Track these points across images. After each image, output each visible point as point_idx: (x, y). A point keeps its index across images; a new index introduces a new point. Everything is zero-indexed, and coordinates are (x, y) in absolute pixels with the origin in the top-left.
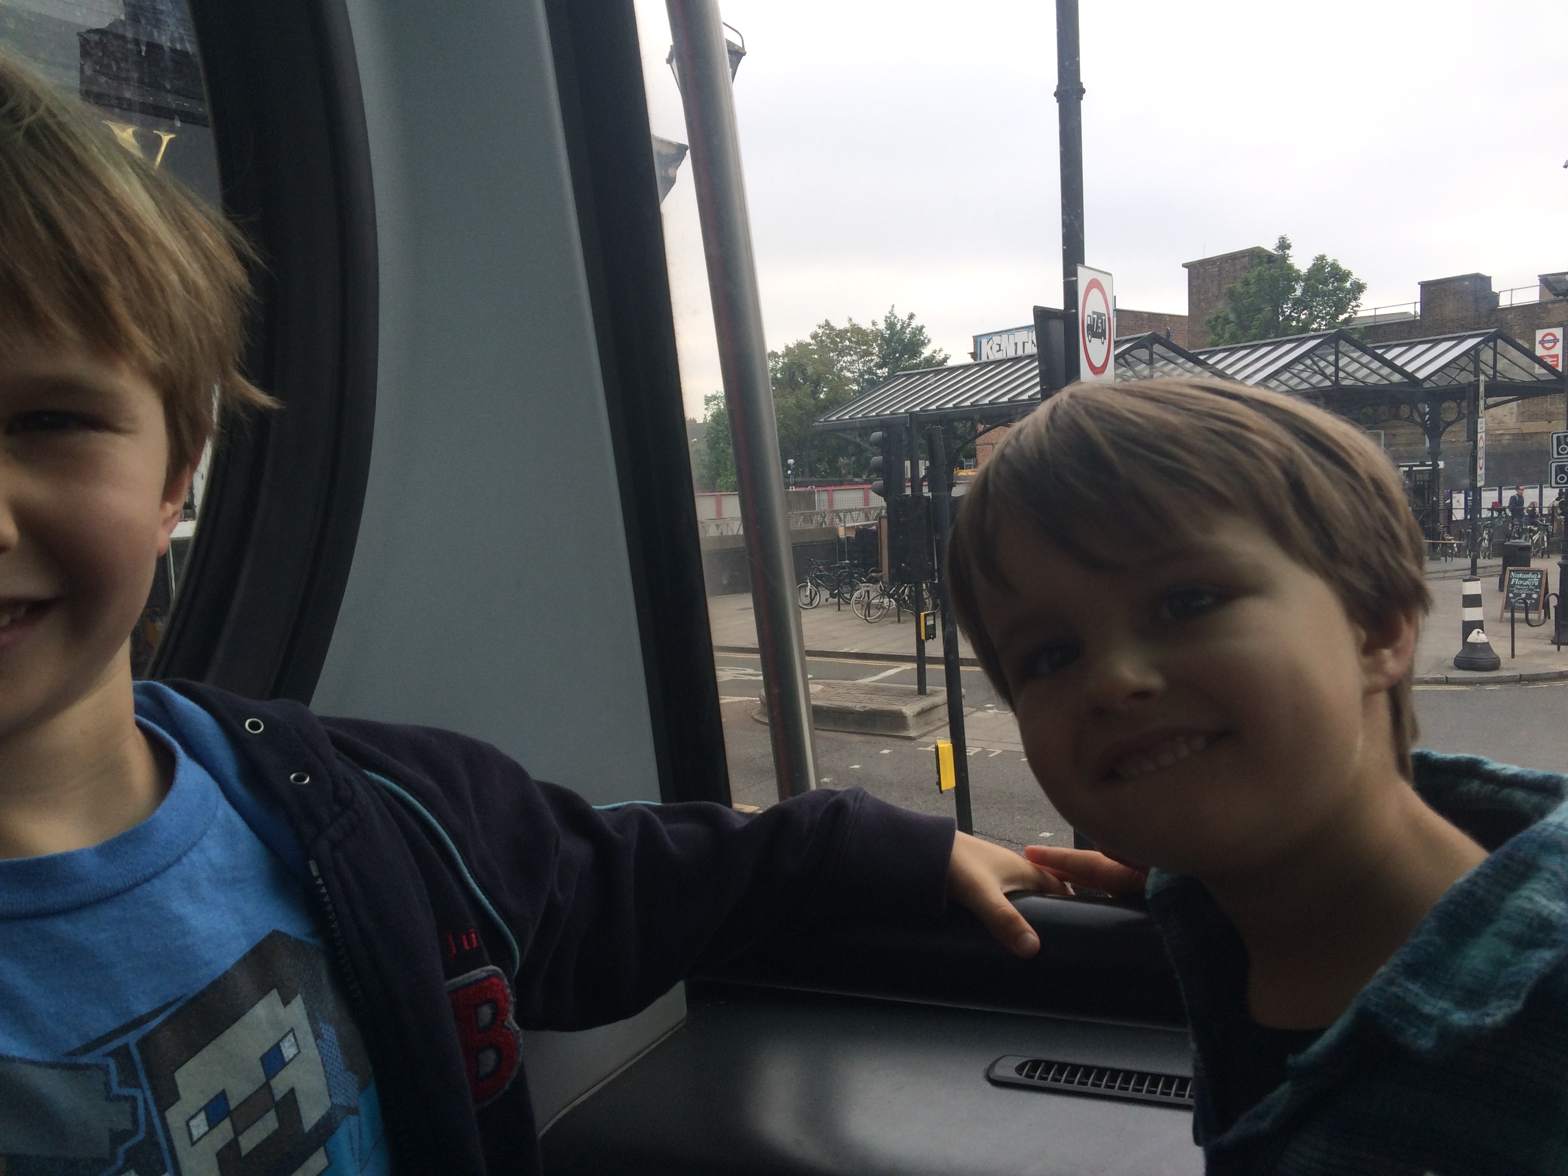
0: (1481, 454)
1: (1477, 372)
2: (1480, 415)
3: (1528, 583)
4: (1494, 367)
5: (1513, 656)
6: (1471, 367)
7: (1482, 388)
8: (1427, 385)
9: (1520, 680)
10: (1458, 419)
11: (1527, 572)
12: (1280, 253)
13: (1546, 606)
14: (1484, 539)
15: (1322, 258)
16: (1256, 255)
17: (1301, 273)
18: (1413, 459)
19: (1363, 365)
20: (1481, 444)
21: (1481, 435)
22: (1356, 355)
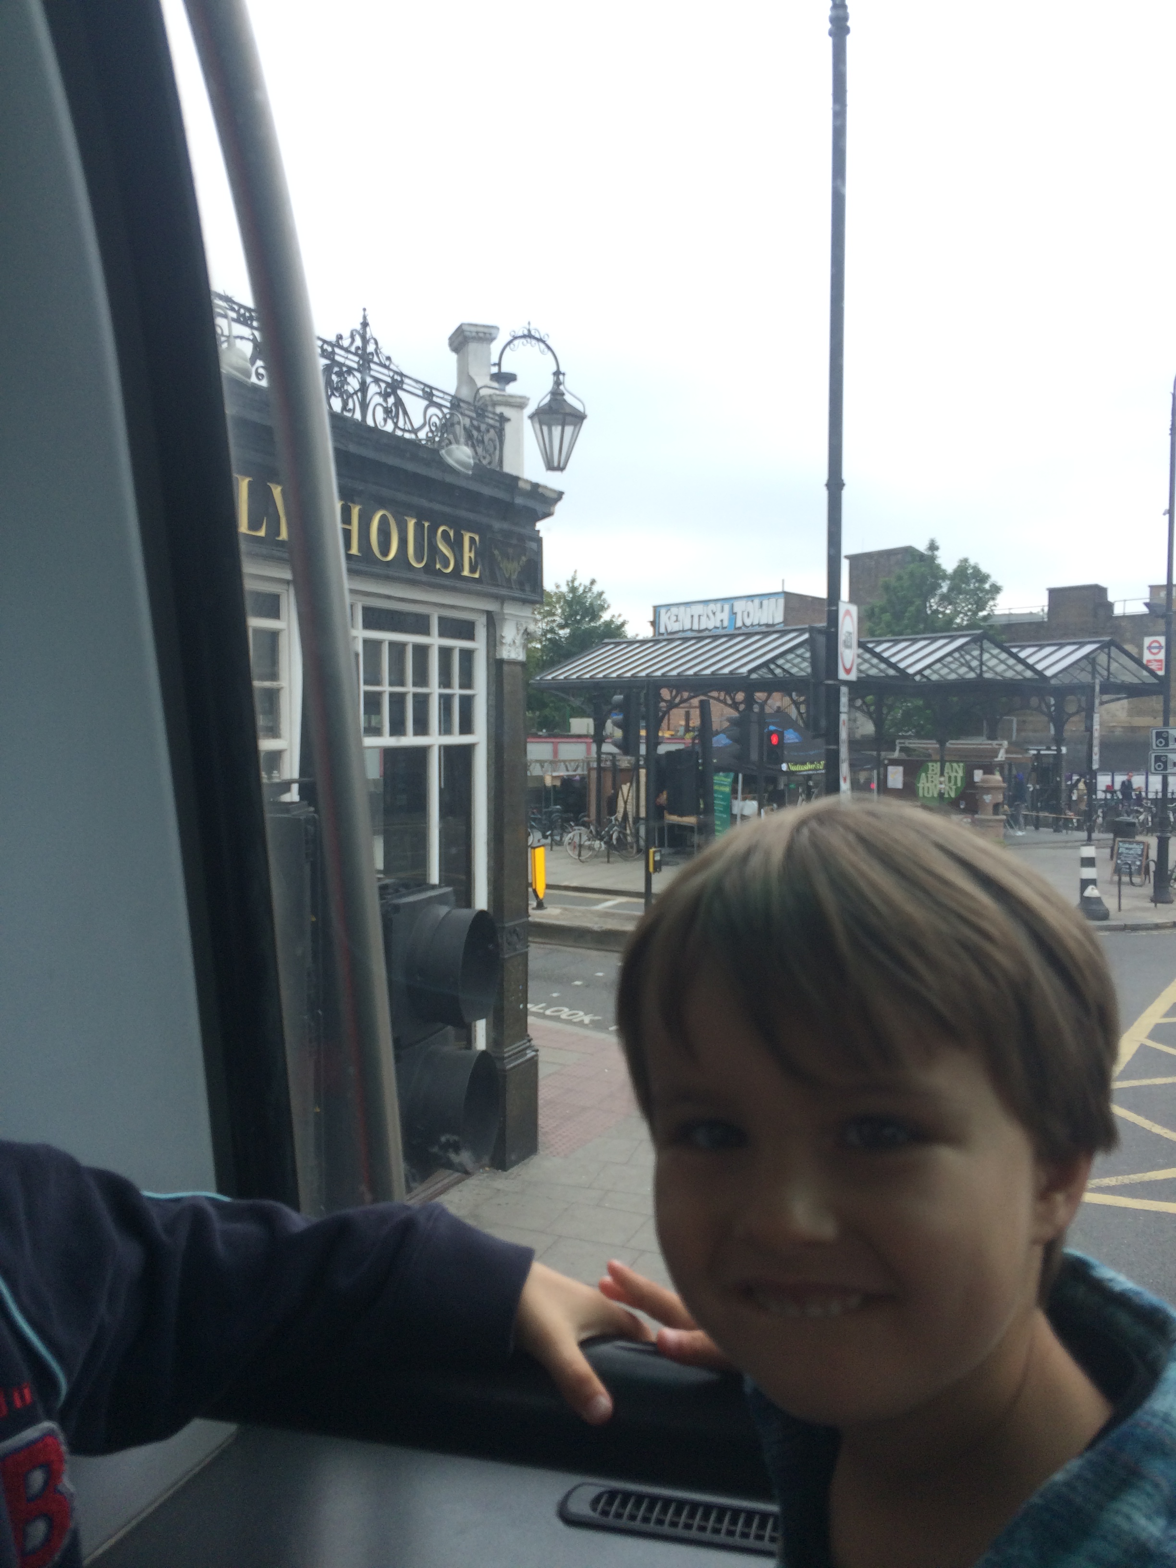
0: (1096, 742)
1: (1094, 672)
2: (1096, 711)
3: (1131, 852)
4: (1108, 670)
5: (1120, 909)
6: (1089, 668)
7: (1097, 688)
8: (1053, 682)
9: (1125, 928)
10: (1077, 713)
11: (1130, 843)
12: (930, 553)
13: (1147, 872)
14: (1098, 816)
15: (966, 560)
16: (909, 552)
17: (947, 573)
18: (1041, 743)
19: (1002, 662)
20: (1096, 734)
21: (1096, 727)
22: (996, 651)
